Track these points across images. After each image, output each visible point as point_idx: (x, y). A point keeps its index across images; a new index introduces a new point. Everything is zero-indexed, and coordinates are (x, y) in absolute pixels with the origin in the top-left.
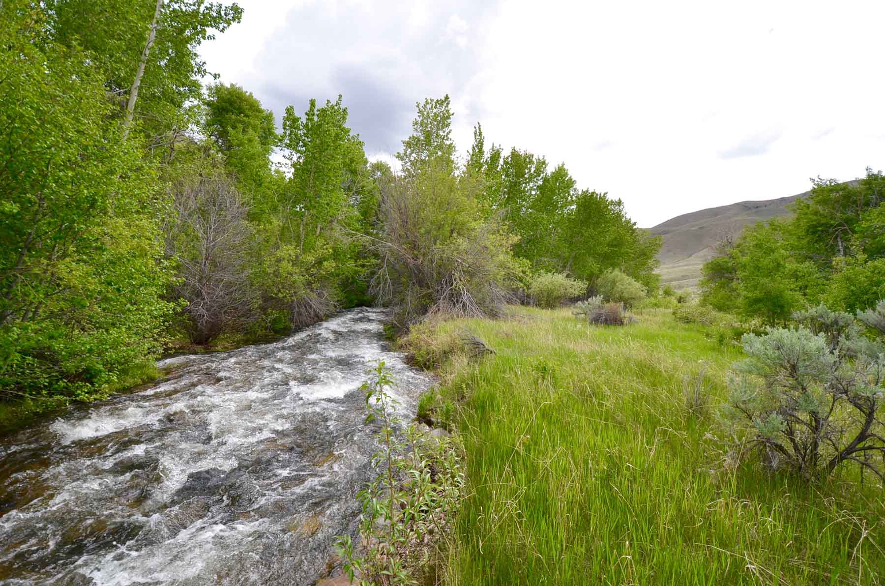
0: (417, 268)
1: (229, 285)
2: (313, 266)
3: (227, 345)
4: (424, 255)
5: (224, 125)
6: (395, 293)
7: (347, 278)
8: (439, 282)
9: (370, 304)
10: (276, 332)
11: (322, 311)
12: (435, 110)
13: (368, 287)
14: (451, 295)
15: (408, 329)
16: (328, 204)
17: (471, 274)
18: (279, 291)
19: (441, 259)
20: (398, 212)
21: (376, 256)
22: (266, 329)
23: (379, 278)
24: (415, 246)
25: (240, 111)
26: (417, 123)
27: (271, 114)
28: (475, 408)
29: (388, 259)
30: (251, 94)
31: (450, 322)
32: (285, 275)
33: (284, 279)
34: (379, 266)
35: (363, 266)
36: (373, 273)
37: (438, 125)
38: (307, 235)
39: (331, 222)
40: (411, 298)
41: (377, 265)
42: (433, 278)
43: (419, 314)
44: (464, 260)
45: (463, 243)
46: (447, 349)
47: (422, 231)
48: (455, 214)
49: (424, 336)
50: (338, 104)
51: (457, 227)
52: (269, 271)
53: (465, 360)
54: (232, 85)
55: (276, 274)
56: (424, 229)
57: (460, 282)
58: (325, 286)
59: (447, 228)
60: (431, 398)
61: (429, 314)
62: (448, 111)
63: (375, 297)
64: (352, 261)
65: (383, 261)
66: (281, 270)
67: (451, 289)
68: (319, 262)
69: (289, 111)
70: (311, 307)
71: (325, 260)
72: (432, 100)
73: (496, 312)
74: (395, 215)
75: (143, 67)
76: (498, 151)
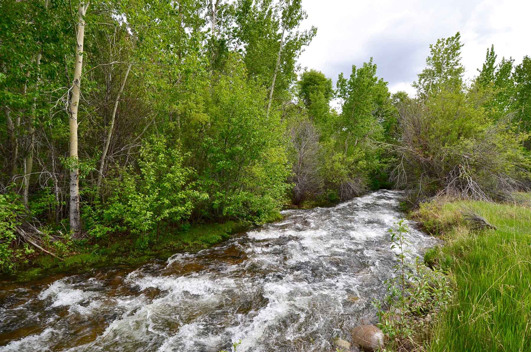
0: (428, 163)
1: (309, 175)
2: (353, 164)
3: (308, 206)
4: (434, 154)
5: (307, 92)
6: (409, 180)
7: (374, 171)
8: (446, 173)
9: (389, 188)
10: (332, 201)
11: (358, 191)
12: (446, 46)
13: (389, 176)
14: (458, 183)
15: (418, 205)
16: (362, 126)
17: (477, 167)
18: (333, 179)
19: (449, 156)
20: (412, 125)
21: (395, 156)
22: (326, 199)
23: (397, 170)
24: (426, 147)
25: (315, 83)
26: (429, 59)
27: (330, 80)
28: (470, 262)
29: (404, 158)
30: (320, 72)
31: (455, 203)
32: (337, 169)
33: (336, 172)
34: (398, 163)
35: (386, 163)
36: (393, 168)
37: (449, 56)
38: (349, 146)
39: (364, 136)
40: (422, 184)
41: (396, 161)
42: (441, 170)
43: (428, 196)
44: (470, 156)
45: (470, 143)
46: (451, 221)
47: (433, 137)
48: (463, 122)
49: (432, 211)
50: (370, 63)
51: (465, 131)
52: (329, 167)
53: (467, 232)
54: (311, 70)
55: (332, 169)
56: (434, 136)
57: (465, 172)
58: (359, 176)
59: (455, 134)
60: (434, 253)
61: (437, 197)
62: (458, 44)
63: (393, 183)
64: (377, 161)
65: (400, 160)
66: (335, 168)
67: (458, 179)
68: (356, 162)
69: (341, 76)
70: (351, 188)
71: (360, 161)
72: (443, 40)
73: (504, 197)
74: (410, 128)
75: (276, 76)
76: (509, 63)
